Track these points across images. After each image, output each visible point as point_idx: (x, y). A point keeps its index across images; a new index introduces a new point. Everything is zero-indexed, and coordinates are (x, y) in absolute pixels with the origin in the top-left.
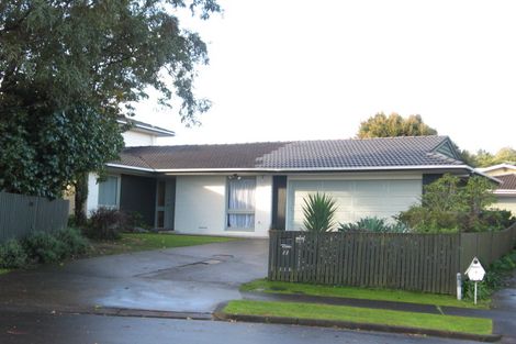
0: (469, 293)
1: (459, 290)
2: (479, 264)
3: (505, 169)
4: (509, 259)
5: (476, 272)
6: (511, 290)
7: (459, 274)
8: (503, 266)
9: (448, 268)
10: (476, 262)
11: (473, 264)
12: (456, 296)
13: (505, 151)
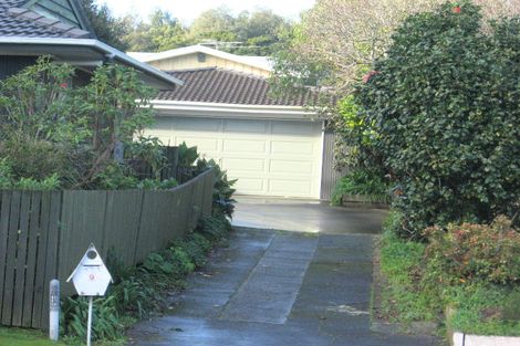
0: (76, 324)
1: (54, 318)
2: (98, 260)
3: (201, 56)
4: (179, 252)
5: (92, 278)
6: (176, 319)
7: (54, 282)
8: (167, 267)
9: (30, 267)
10: (92, 256)
11: (86, 260)
12: (46, 331)
13: (211, 18)
